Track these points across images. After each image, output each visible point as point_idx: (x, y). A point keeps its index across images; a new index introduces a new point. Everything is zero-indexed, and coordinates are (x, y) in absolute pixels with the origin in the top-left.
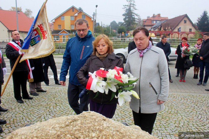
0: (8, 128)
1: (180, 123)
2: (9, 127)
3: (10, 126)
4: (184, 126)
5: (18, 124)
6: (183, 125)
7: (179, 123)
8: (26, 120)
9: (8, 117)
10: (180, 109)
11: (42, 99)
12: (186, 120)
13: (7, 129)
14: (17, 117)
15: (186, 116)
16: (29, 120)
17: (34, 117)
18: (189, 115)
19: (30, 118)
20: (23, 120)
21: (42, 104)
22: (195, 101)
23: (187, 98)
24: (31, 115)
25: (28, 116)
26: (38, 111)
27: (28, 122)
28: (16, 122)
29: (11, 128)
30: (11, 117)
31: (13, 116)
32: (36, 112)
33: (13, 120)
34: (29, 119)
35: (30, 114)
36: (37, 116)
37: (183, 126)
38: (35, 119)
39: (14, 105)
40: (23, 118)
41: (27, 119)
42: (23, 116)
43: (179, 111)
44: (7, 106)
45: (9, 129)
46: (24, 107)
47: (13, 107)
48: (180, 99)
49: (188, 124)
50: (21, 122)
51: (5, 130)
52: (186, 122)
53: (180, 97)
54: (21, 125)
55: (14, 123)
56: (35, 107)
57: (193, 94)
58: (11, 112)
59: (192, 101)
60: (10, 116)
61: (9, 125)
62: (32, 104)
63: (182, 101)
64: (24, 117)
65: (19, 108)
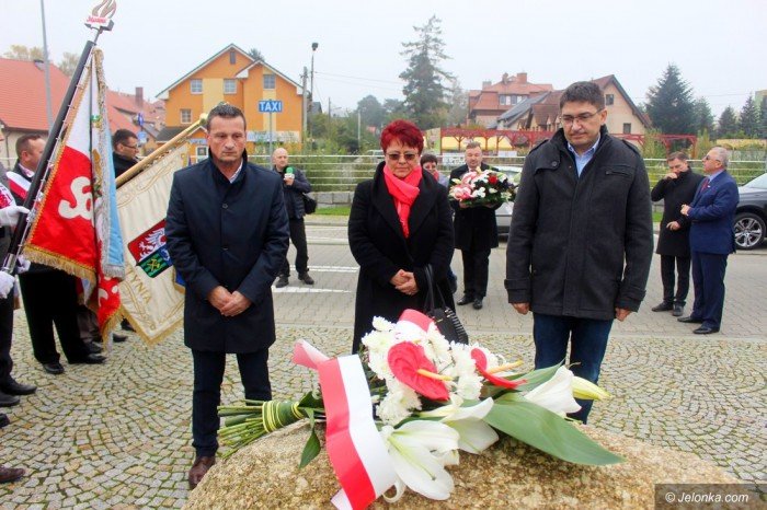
0: (90, 459)
1: (639, 426)
2: (94, 458)
3: (96, 454)
4: (652, 436)
5: (121, 444)
6: (648, 432)
7: (636, 428)
8: (142, 432)
9: (79, 423)
10: (629, 384)
11: (179, 363)
12: (654, 417)
13: (88, 461)
14: (110, 424)
15: (653, 405)
16: (152, 434)
17: (166, 424)
18: (661, 402)
19: (153, 424)
20: (130, 434)
21: (180, 378)
22: (671, 359)
23: (646, 349)
24: (156, 416)
25: (147, 419)
26: (174, 401)
27: (152, 438)
28: (110, 440)
29: (101, 459)
30: (89, 424)
31: (93, 422)
32: (167, 405)
33: (99, 432)
34: (152, 429)
35: (148, 412)
36: (176, 417)
37: (648, 435)
38: (172, 428)
39: (88, 385)
40: (129, 428)
41: (145, 430)
42: (127, 420)
43: (629, 391)
44: (64, 389)
45: (95, 464)
46: (123, 391)
47: (87, 393)
48: (625, 353)
49: (664, 430)
50: (126, 439)
51: (80, 466)
52: (654, 422)
53: (623, 349)
54: (129, 448)
55: (104, 444)
56: (161, 390)
57: (664, 338)
58: (83, 407)
59: (662, 359)
60: (86, 423)
61: (91, 452)
62: (149, 380)
63: (632, 359)
64: (131, 424)
65: (107, 395)
